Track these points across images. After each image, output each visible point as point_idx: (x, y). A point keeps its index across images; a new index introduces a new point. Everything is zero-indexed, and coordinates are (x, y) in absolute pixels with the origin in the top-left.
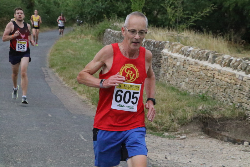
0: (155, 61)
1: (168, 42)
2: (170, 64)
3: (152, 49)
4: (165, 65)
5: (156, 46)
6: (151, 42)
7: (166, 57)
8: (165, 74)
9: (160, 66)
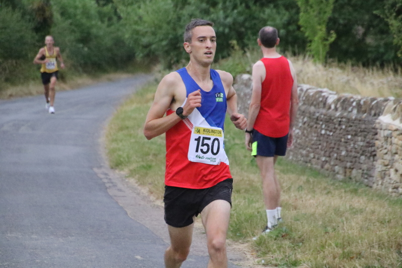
0: (361, 144)
1: (392, 98)
2: (397, 149)
3: (354, 117)
4: (385, 151)
5: (363, 109)
6: (352, 100)
7: (387, 133)
8: (387, 172)
9: (374, 153)
